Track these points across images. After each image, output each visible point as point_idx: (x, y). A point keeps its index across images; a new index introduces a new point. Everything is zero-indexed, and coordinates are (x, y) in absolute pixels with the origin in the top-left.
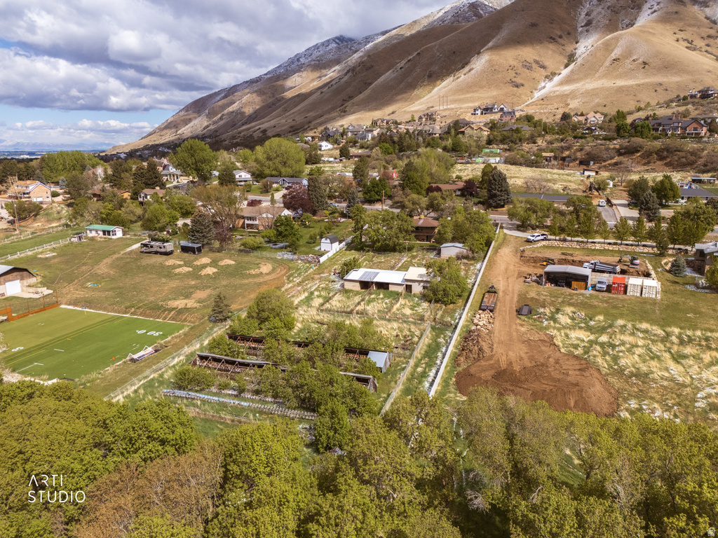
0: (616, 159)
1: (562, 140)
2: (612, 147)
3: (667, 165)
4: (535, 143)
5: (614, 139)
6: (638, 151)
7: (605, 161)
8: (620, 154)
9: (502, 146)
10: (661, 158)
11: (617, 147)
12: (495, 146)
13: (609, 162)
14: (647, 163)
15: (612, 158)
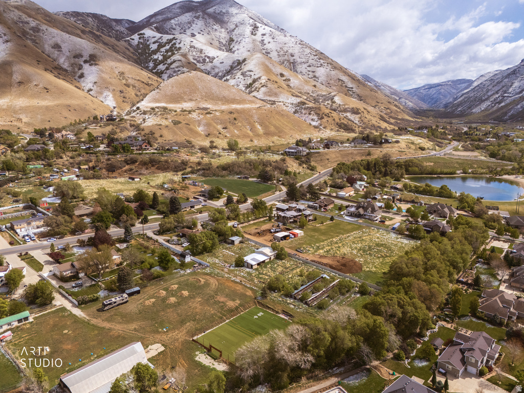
0: (127, 167)
1: (79, 155)
2: (120, 159)
3: (158, 168)
4: (62, 158)
5: (116, 155)
6: (137, 162)
7: (122, 168)
8: (128, 164)
9: (41, 162)
10: (153, 166)
11: (123, 159)
12: (34, 162)
13: (125, 168)
14: (147, 169)
15: (125, 166)
